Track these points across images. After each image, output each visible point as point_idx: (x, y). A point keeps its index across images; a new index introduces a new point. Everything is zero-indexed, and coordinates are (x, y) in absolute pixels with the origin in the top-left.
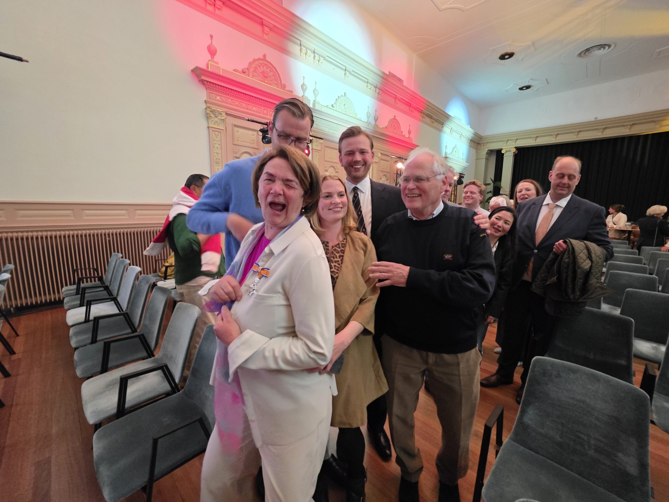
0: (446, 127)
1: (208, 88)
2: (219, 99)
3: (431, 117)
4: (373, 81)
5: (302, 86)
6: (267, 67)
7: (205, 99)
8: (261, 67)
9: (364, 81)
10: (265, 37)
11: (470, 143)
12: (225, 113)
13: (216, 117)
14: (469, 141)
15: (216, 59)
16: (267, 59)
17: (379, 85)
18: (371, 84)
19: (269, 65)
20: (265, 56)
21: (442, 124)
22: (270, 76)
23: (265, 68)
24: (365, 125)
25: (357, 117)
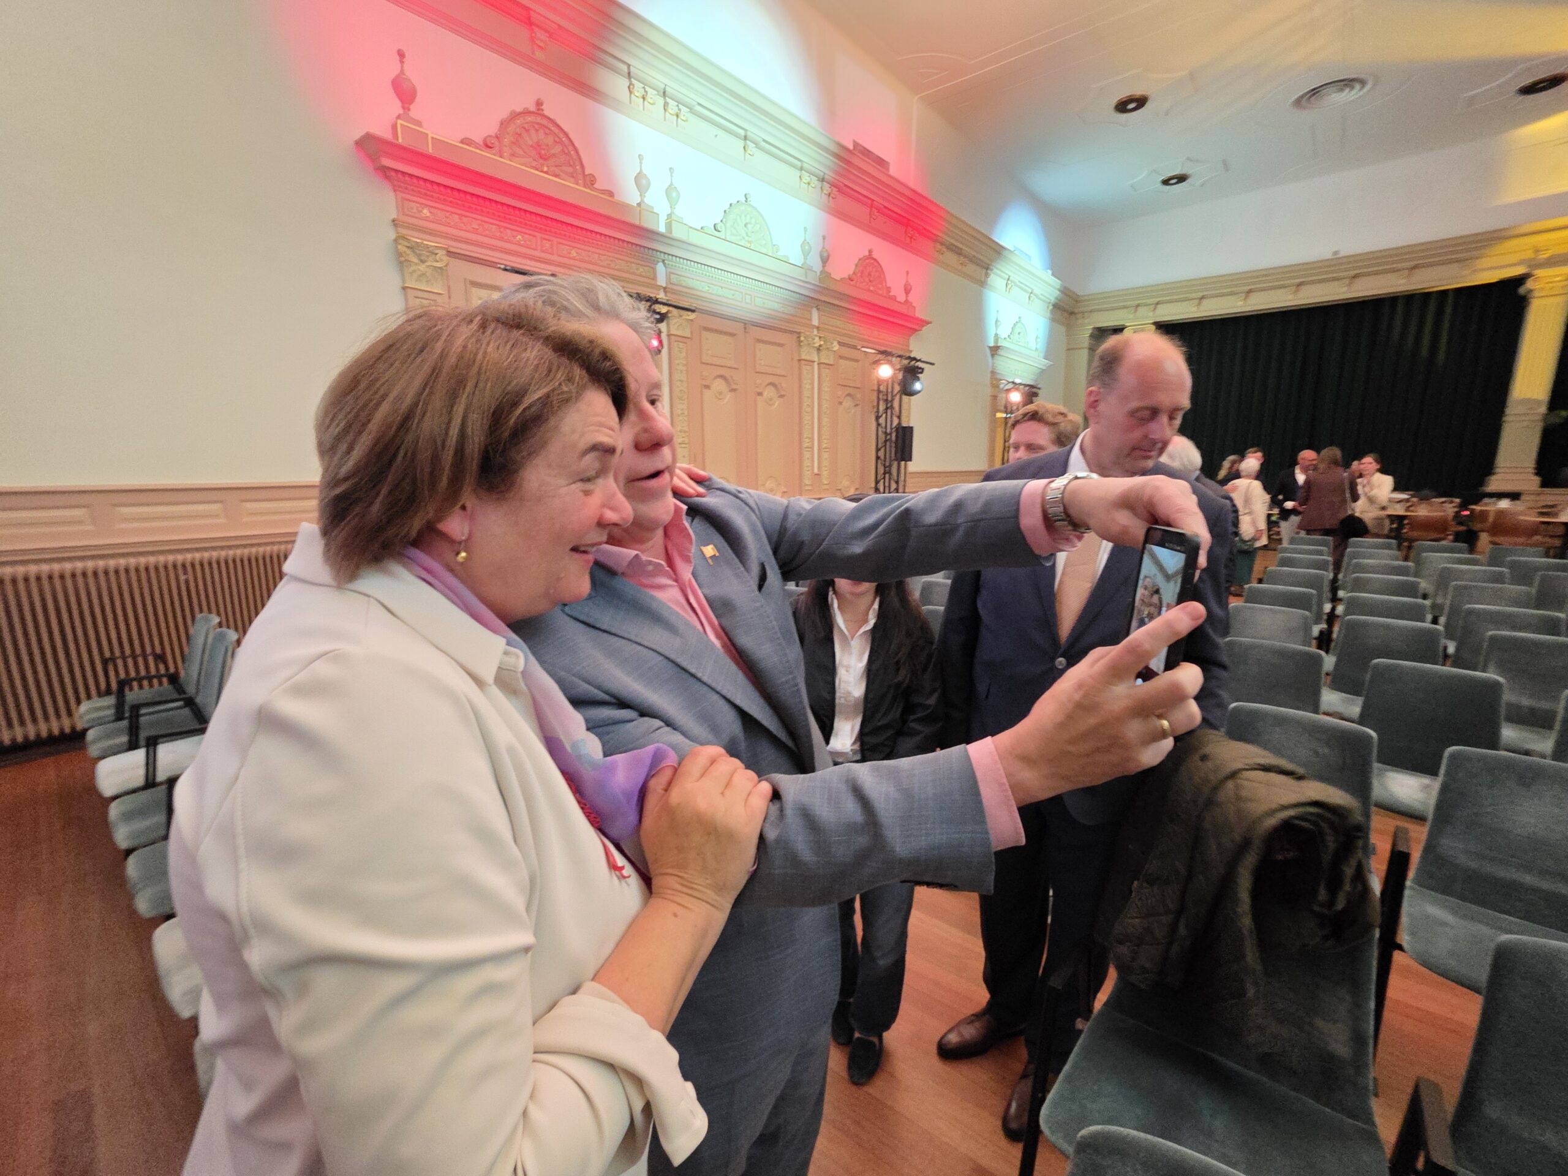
0: (995, 274)
1: (400, 187)
2: (428, 214)
3: (958, 252)
4: (816, 165)
5: (636, 178)
6: (547, 131)
7: (394, 215)
8: (533, 132)
9: (794, 166)
10: (539, 55)
11: (1052, 312)
13: (423, 262)
14: (1051, 307)
15: (415, 111)
16: (546, 113)
17: (829, 175)
18: (811, 173)
19: (550, 126)
20: (539, 103)
21: (987, 268)
22: (554, 155)
23: (540, 133)
24: (799, 274)
25: (779, 253)
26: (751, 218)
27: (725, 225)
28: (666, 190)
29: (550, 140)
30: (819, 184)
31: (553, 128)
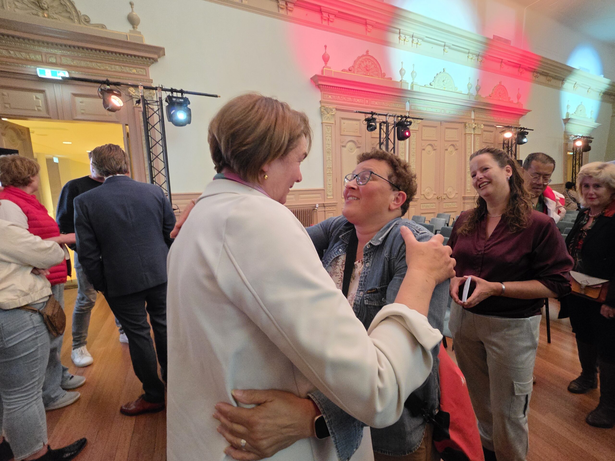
0: (568, 82)
1: (323, 90)
2: (331, 97)
3: (546, 75)
4: (476, 50)
5: (400, 71)
6: (370, 61)
7: (320, 100)
8: (365, 62)
9: (465, 52)
10: (368, 34)
11: (602, 97)
12: (335, 109)
13: (328, 113)
14: (602, 94)
16: (370, 54)
17: (481, 53)
18: (473, 54)
20: (367, 52)
21: (563, 80)
22: (372, 69)
23: (367, 63)
24: (466, 97)
25: (457, 90)
26: (446, 78)
27: (435, 82)
28: (411, 74)
29: (370, 64)
30: (476, 58)
31: (372, 59)
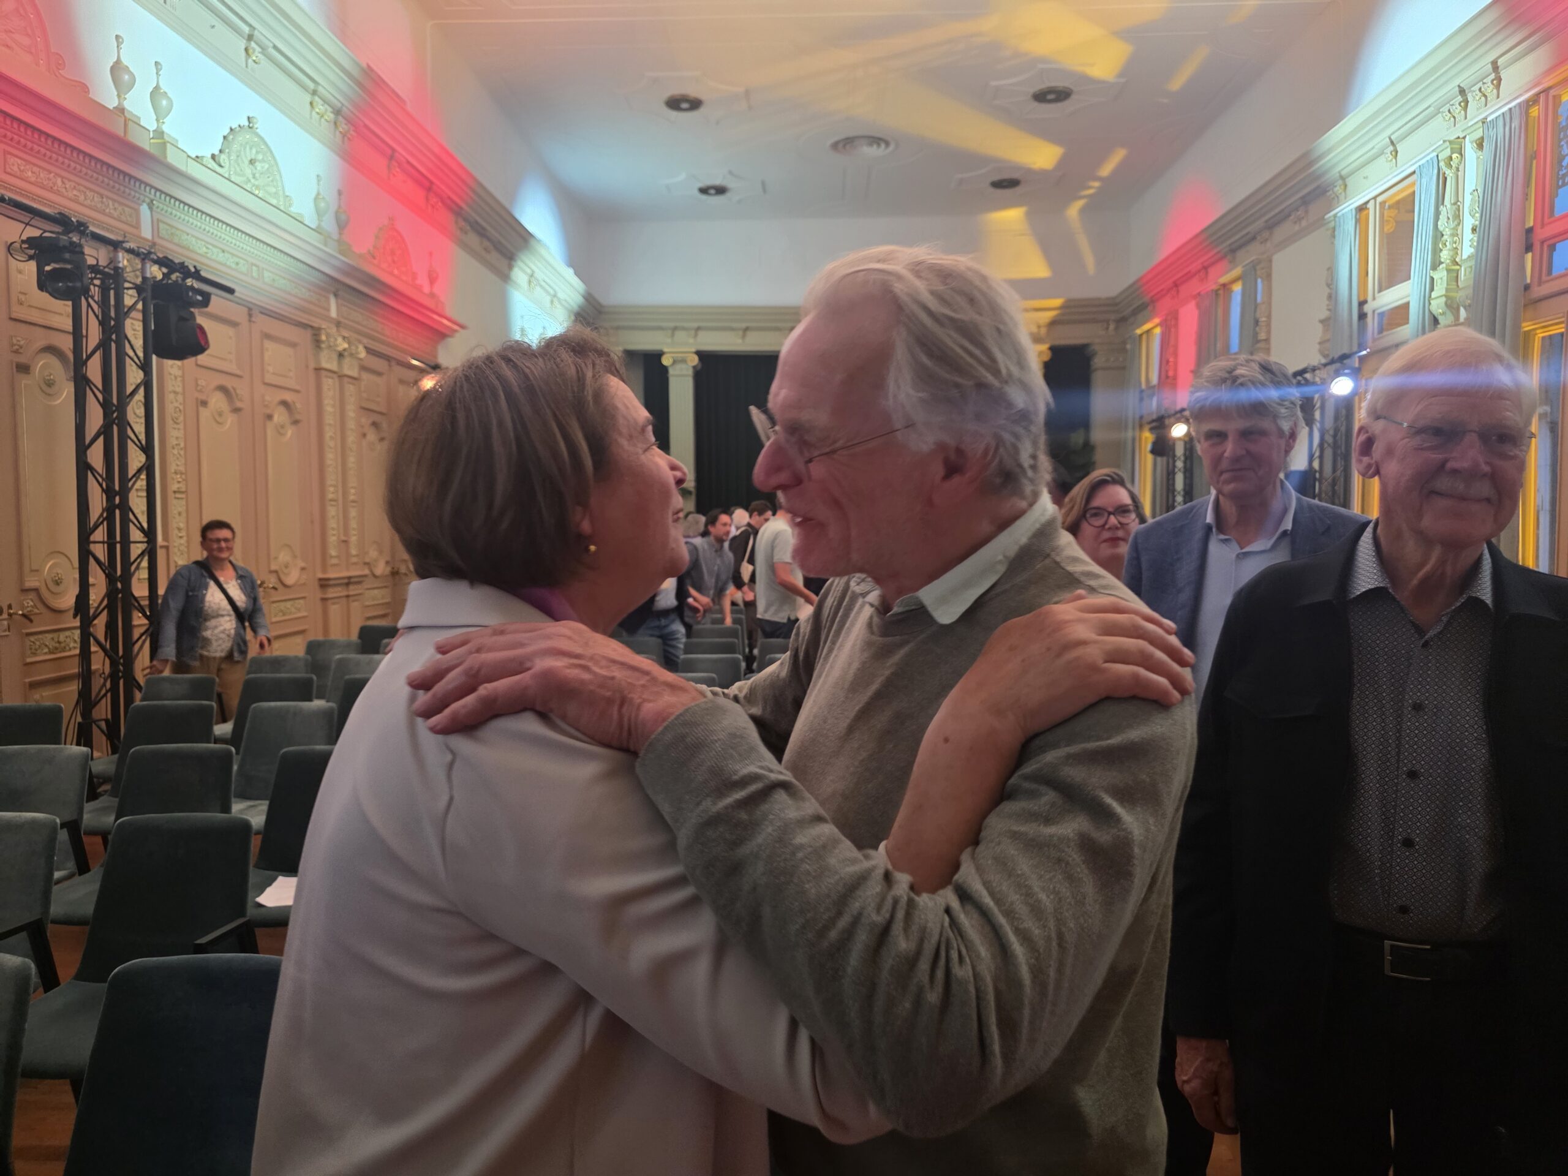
0: (519, 267)
5: (113, 69)
9: (304, 87)
14: (573, 317)
17: (347, 107)
18: (325, 101)
21: (510, 258)
25: (292, 209)
26: (257, 152)
27: (227, 157)
28: (152, 94)
30: (334, 118)
